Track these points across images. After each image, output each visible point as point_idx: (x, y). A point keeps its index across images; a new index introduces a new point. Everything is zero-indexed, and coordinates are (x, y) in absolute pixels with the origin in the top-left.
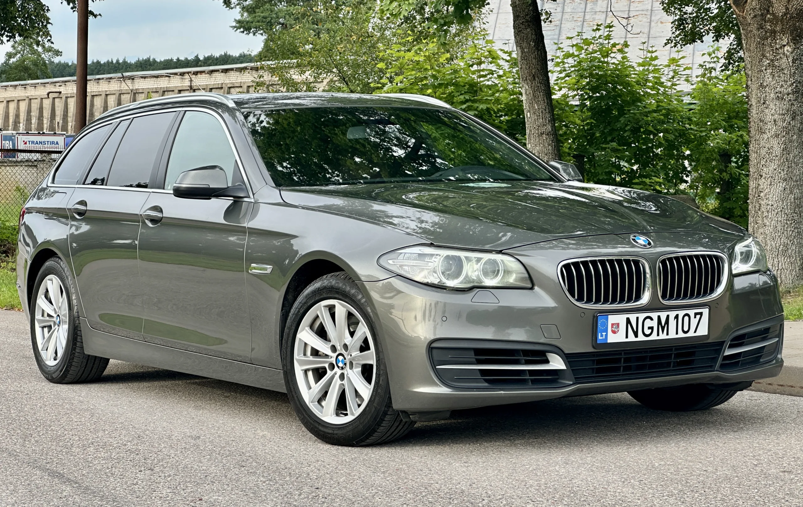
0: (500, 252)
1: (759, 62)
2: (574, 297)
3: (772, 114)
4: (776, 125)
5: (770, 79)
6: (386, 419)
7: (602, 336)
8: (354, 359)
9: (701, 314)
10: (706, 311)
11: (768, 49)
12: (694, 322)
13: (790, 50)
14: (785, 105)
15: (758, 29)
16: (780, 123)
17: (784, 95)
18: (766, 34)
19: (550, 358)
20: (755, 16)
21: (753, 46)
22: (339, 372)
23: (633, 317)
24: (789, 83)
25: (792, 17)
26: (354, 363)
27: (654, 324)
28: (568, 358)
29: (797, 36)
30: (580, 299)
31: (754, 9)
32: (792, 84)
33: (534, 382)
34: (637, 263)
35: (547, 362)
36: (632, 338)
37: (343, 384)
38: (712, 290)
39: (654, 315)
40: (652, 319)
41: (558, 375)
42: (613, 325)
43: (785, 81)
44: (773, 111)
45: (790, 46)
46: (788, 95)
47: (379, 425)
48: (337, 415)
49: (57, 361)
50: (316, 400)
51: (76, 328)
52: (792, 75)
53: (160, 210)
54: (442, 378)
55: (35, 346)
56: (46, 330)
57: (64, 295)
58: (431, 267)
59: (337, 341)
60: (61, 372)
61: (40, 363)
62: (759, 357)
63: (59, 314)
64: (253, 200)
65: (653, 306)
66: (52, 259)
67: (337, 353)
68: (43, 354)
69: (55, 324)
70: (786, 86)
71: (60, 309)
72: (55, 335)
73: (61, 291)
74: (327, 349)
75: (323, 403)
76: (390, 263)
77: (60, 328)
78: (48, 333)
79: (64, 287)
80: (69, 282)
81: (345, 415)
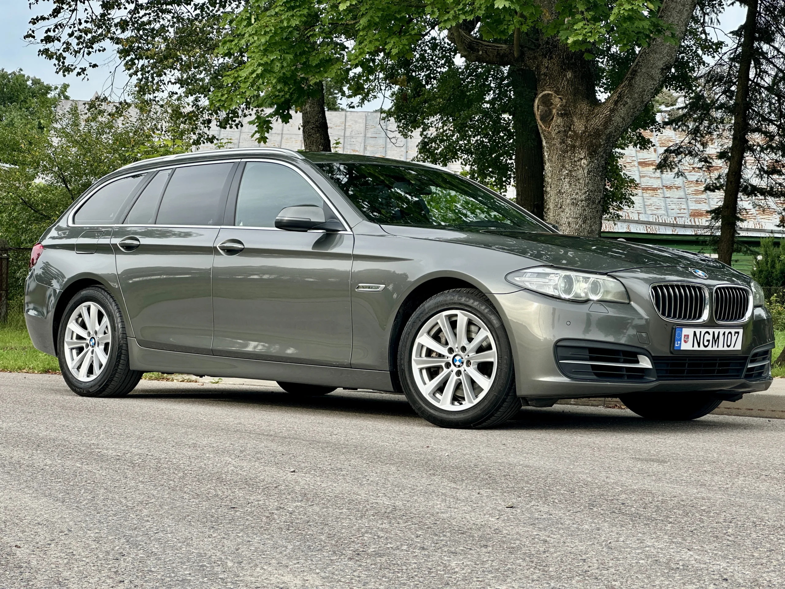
0: (606, 274)
1: (559, 172)
2: (659, 311)
3: (567, 218)
4: (570, 227)
5: (568, 187)
6: (504, 406)
7: (677, 344)
8: (472, 358)
9: (738, 333)
10: (741, 331)
11: (567, 161)
13: (586, 163)
14: (578, 210)
15: (561, 143)
16: (573, 225)
17: (578, 202)
18: (567, 148)
19: (640, 360)
20: (559, 132)
21: (555, 157)
22: (455, 369)
23: (698, 331)
24: (583, 191)
25: (590, 135)
26: (472, 361)
27: (710, 337)
28: (654, 360)
29: (593, 152)
30: (663, 314)
31: (558, 126)
32: (586, 192)
33: (629, 377)
34: (700, 289)
35: (637, 362)
36: (696, 348)
37: (460, 380)
38: (744, 315)
39: (711, 331)
40: (709, 334)
41: (644, 373)
42: (685, 336)
43: (580, 189)
44: (568, 215)
45: (587, 160)
46: (582, 202)
47: (497, 410)
48: (453, 404)
49: (93, 377)
50: (432, 393)
51: (120, 347)
52: (586, 185)
53: (239, 242)
54: (564, 370)
55: (64, 365)
56: (74, 351)
57: (105, 319)
58: (552, 283)
59: (454, 344)
60: (100, 386)
61: (71, 379)
62: (762, 373)
63: (95, 336)
64: (351, 233)
65: (710, 324)
66: (90, 288)
67: (454, 354)
68: (74, 372)
69: (87, 346)
70: (580, 194)
71: (96, 333)
72: (89, 355)
73: (100, 316)
74: (444, 351)
75: (438, 395)
76: (517, 280)
77: (96, 349)
78: (78, 354)
79: (106, 312)
80: (113, 308)
81: (461, 404)
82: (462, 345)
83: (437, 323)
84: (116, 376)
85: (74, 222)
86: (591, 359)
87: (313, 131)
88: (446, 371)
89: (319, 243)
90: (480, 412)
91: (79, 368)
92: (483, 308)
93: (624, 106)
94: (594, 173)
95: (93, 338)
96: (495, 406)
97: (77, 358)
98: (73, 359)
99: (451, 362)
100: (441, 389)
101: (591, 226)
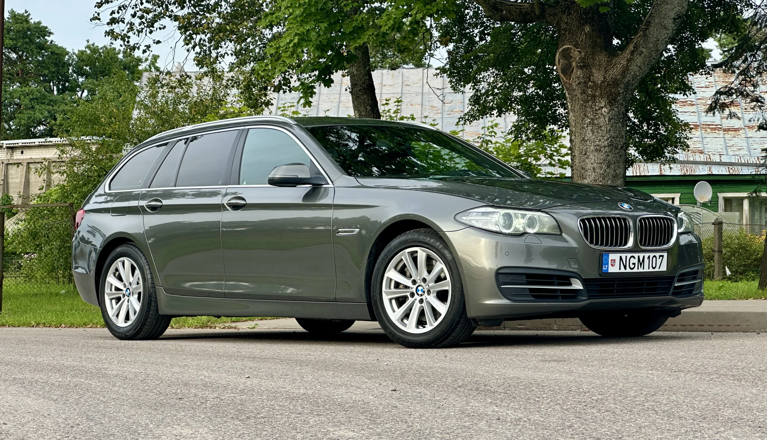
0: (540, 211)
1: (582, 121)
2: (588, 240)
3: (592, 163)
4: (595, 172)
5: (591, 135)
6: (458, 327)
7: (605, 267)
8: (432, 287)
9: (663, 256)
10: (665, 255)
11: (589, 110)
12: (659, 261)
13: (607, 111)
14: (602, 156)
15: (582, 94)
16: (598, 171)
17: (601, 148)
18: (587, 98)
19: (572, 282)
20: (579, 83)
21: (577, 107)
22: (418, 298)
23: (623, 256)
24: (606, 138)
25: (608, 85)
26: (431, 290)
27: (636, 261)
28: (584, 282)
29: (613, 100)
30: (591, 242)
31: (578, 78)
32: (608, 139)
33: (563, 297)
34: (625, 220)
35: (570, 284)
36: (623, 270)
37: (422, 306)
38: (668, 241)
39: (636, 255)
40: (634, 258)
41: (578, 293)
42: (612, 260)
43: (602, 136)
44: (592, 161)
45: (607, 108)
46: (605, 148)
47: (453, 331)
48: (417, 327)
49: (129, 323)
50: (400, 319)
51: (150, 296)
52: (609, 131)
53: (243, 199)
54: (505, 294)
55: (106, 313)
56: (114, 301)
57: (137, 272)
58: (494, 220)
59: (417, 277)
60: (135, 330)
61: (111, 325)
62: (692, 290)
63: (130, 287)
64: (333, 186)
65: (635, 249)
66: (124, 245)
67: (417, 285)
68: (113, 319)
69: (124, 296)
70: (603, 141)
71: (130, 284)
72: (126, 303)
73: (133, 269)
74: (408, 283)
75: (405, 321)
76: (464, 219)
77: (131, 298)
78: (117, 303)
79: (137, 265)
80: (143, 261)
81: (425, 327)
82: (422, 277)
83: (402, 260)
84: (148, 320)
85: (110, 189)
86: (529, 283)
87: (361, 93)
88: (411, 300)
89: (307, 196)
90: (439, 333)
91: (117, 316)
92: (438, 244)
93: (640, 55)
94: (615, 120)
95: (128, 288)
96: (451, 327)
97: (116, 307)
98: (112, 308)
99: (415, 292)
100: (407, 316)
101: (615, 171)
